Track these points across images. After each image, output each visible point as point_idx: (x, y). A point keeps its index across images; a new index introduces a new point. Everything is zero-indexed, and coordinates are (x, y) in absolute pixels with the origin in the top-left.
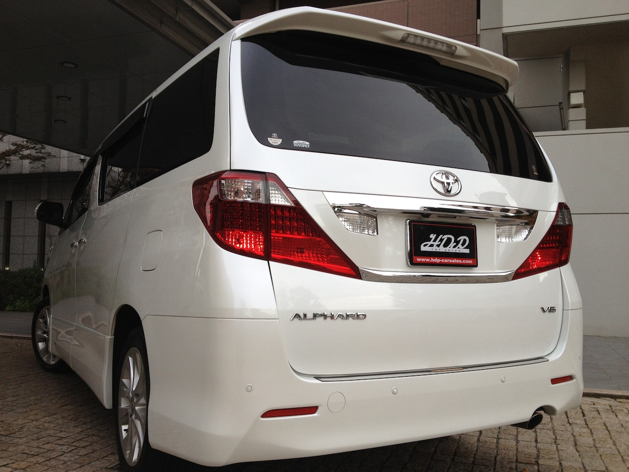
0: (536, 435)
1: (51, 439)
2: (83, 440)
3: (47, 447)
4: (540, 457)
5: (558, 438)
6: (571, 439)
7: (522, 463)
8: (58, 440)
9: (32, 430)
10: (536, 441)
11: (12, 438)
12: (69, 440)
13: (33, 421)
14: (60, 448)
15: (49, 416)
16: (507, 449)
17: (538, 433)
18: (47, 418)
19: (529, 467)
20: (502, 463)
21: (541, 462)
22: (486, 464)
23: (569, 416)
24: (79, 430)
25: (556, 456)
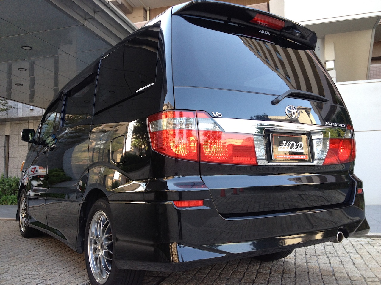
0: (329, 260)
1: (27, 276)
2: (48, 275)
4: (335, 272)
5: (342, 261)
6: (350, 261)
7: (325, 276)
8: (32, 276)
9: (14, 271)
10: (330, 263)
11: (2, 277)
12: (40, 276)
13: (14, 266)
14: (34, 281)
15: (24, 263)
16: (314, 268)
19: (329, 278)
20: (312, 276)
21: (336, 274)
22: (304, 277)
23: (345, 248)
24: (45, 270)
25: (344, 271)
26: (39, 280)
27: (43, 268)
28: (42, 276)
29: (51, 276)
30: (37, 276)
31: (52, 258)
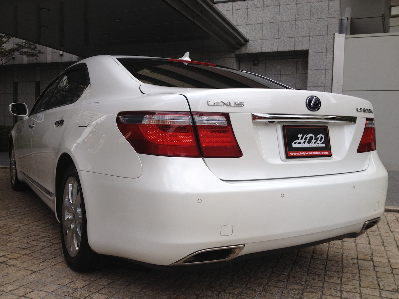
0: (369, 239)
1: (36, 238)
3: (34, 243)
4: (374, 256)
5: (385, 242)
6: (394, 243)
7: (361, 260)
8: (41, 238)
9: (24, 231)
10: (369, 244)
11: (10, 237)
13: (25, 224)
14: (42, 244)
15: (37, 222)
16: (350, 249)
17: (370, 238)
18: (35, 222)
19: (367, 263)
20: (347, 259)
21: (375, 259)
22: (336, 260)
23: (390, 226)
25: (385, 255)
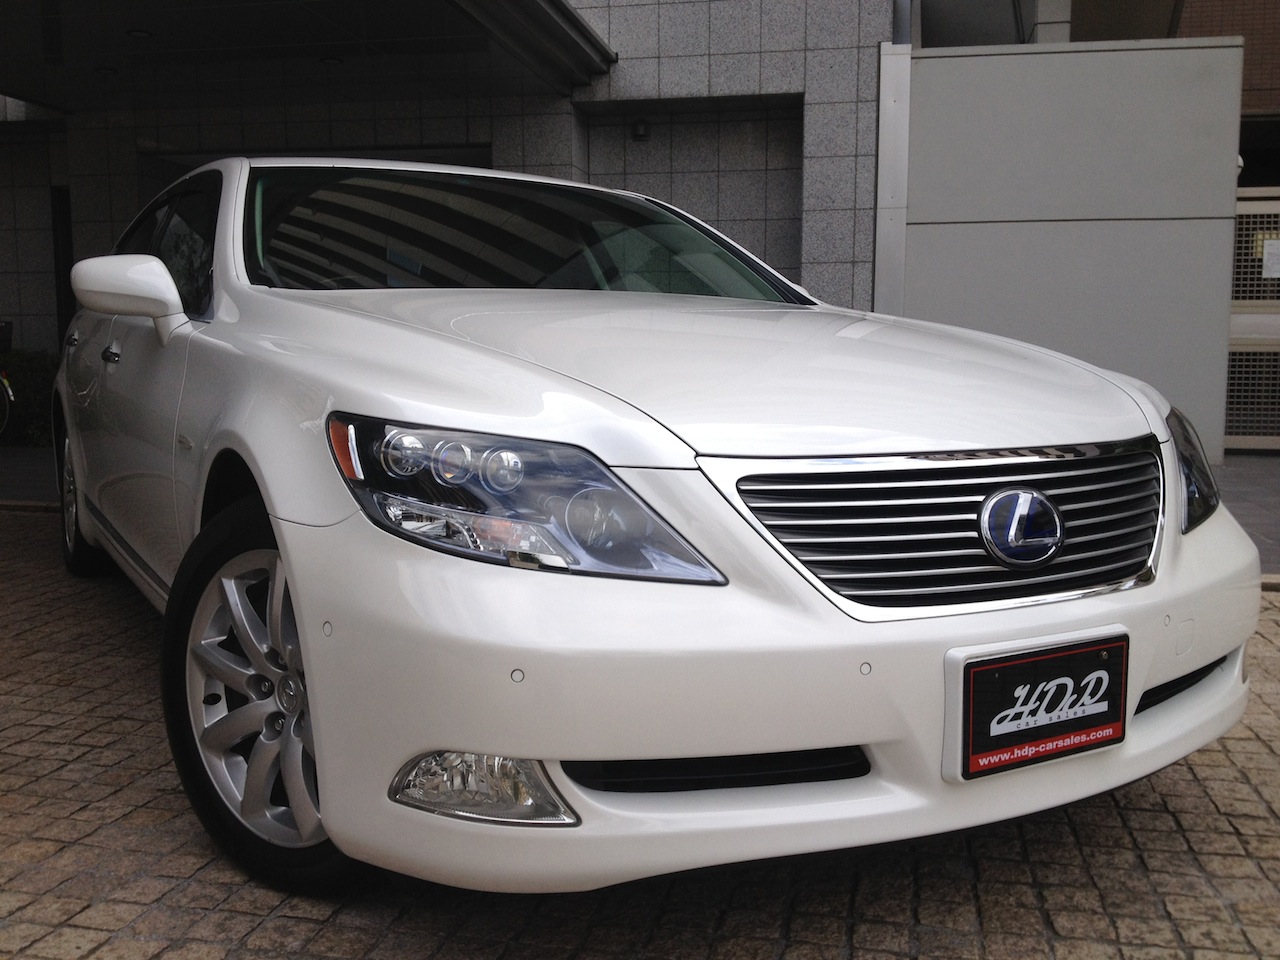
2: (100, 729)
12: (68, 731)
24: (84, 706)
26: (67, 747)
27: (74, 699)
28: (77, 733)
29: (108, 733)
30: (60, 733)
31: (101, 660)
